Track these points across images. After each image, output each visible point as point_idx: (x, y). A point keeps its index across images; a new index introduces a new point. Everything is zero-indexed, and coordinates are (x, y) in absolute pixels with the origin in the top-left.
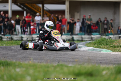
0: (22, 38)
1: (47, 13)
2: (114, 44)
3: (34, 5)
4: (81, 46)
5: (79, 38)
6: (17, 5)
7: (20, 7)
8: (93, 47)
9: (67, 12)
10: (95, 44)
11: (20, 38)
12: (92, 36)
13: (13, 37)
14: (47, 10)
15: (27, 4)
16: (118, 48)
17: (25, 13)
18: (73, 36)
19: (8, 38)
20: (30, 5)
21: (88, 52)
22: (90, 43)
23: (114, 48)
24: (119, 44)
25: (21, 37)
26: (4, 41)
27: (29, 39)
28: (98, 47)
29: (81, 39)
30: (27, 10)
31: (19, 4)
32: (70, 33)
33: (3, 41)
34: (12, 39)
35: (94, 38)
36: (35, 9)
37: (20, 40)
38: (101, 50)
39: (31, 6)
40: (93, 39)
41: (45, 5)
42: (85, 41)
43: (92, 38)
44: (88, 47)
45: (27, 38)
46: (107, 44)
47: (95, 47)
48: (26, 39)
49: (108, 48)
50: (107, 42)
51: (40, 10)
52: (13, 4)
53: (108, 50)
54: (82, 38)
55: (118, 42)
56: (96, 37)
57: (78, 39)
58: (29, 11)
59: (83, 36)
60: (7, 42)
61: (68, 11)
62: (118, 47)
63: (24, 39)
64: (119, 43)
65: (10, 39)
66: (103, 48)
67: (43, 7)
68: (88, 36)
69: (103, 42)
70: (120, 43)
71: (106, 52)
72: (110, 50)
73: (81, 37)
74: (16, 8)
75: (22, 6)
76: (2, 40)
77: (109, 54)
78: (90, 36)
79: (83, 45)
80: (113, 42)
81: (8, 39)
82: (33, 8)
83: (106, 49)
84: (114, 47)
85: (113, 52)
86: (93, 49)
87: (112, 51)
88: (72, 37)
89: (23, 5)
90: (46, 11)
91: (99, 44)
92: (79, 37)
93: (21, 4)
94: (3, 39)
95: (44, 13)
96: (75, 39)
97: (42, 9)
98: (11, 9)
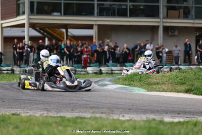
1: (71, 39)
2: (149, 80)
3: (57, 29)
4: (107, 83)
6: (36, 30)
7: (39, 32)
8: (123, 84)
9: (96, 38)
10: (125, 80)
14: (72, 35)
15: (47, 29)
16: (154, 86)
17: (46, 39)
18: (101, 68)
19: (21, 70)
21: (116, 92)
22: (119, 78)
23: (149, 86)
24: (155, 81)
26: (16, 74)
28: (129, 85)
29: (110, 72)
30: (48, 36)
31: (38, 29)
33: (14, 75)
34: (26, 71)
36: (58, 34)
38: (132, 89)
41: (69, 30)
42: (115, 74)
44: (116, 84)
46: (140, 81)
47: (125, 85)
49: (141, 86)
50: (141, 77)
51: (62, 36)
52: (30, 29)
53: (141, 89)
54: (112, 70)
55: (155, 78)
57: (107, 71)
58: (50, 37)
59: (113, 68)
61: (97, 37)
62: (154, 84)
65: (23, 71)
67: (67, 32)
68: (119, 68)
69: (135, 78)
71: (139, 91)
72: (145, 88)
73: (110, 69)
74: (35, 33)
75: (42, 31)
76: (14, 73)
77: (142, 94)
78: (121, 68)
79: (110, 81)
80: (149, 77)
81: (21, 72)
82: (55, 33)
83: (139, 87)
84: (149, 84)
85: (148, 91)
86: (122, 87)
87: (146, 91)
88: (99, 70)
90: (71, 37)
91: (130, 80)
93: (40, 29)
96: (103, 72)
97: (65, 34)
98: (28, 35)
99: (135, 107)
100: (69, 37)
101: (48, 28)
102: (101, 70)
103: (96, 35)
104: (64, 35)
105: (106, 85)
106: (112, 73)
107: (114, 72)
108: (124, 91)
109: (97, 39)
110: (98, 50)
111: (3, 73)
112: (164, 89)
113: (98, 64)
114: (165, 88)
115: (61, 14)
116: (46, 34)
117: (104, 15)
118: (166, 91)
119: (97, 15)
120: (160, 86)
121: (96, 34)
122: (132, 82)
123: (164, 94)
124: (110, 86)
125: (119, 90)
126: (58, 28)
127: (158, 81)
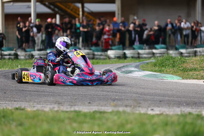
1: (89, 16)
2: (185, 65)
3: (70, 4)
4: (133, 69)
5: (134, 54)
6: (45, 5)
7: (49, 7)
8: (152, 71)
9: (118, 14)
10: (155, 65)
12: (154, 51)
13: (34, 54)
14: (89, 11)
15: (59, 4)
16: (191, 73)
17: (58, 16)
18: (125, 51)
19: (26, 55)
20: (63, 5)
21: (144, 80)
23: (185, 72)
24: (192, 66)
26: (20, 60)
28: (160, 71)
29: (136, 56)
30: (60, 12)
31: (47, 3)
33: (18, 61)
34: (32, 56)
36: (72, 10)
38: (164, 77)
39: (66, 7)
40: (156, 55)
41: (86, 5)
42: (142, 58)
43: (153, 54)
44: (144, 70)
46: (174, 66)
47: (155, 71)
49: (174, 73)
50: (174, 62)
51: (78, 12)
52: (38, 4)
53: (174, 77)
54: (139, 54)
55: (192, 62)
57: (132, 55)
58: (62, 14)
59: (140, 51)
60: (24, 61)
61: (120, 12)
62: (191, 70)
64: (193, 64)
65: (29, 56)
66: (167, 73)
67: (83, 7)
68: (147, 51)
69: (167, 62)
70: (195, 63)
72: (179, 75)
73: (137, 52)
74: (44, 9)
75: (52, 7)
77: (176, 82)
78: (150, 51)
79: (136, 67)
80: (184, 62)
81: (27, 57)
82: (69, 8)
83: (172, 74)
84: (185, 70)
85: (183, 79)
86: (151, 74)
87: (181, 78)
88: (123, 53)
89: (53, 5)
91: (161, 66)
93: (51, 4)
94: (19, 57)
96: (128, 55)
97: (81, 10)
98: (35, 11)
99: (167, 98)
100: (86, 14)
101: (60, 2)
102: (125, 54)
103: (118, 11)
104: (79, 11)
105: (131, 72)
106: (139, 57)
107: (141, 56)
108: (153, 79)
109: (120, 16)
110: (121, 30)
111: (4, 59)
112: (203, 76)
113: (121, 46)
116: (56, 10)
120: (197, 73)
121: (118, 9)
122: (163, 68)
123: (201, 82)
124: (136, 73)
125: (147, 78)
126: (72, 3)
127: (196, 66)
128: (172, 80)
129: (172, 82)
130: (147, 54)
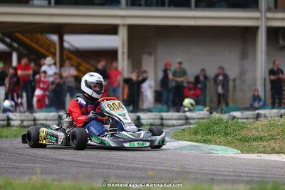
0: (9, 119)
1: (71, 55)
2: (244, 132)
3: (39, 35)
5: (154, 119)
7: (3, 41)
8: (191, 141)
9: (123, 53)
10: (196, 132)
11: (4, 120)
12: (188, 114)
14: (72, 48)
15: (19, 35)
16: (255, 144)
18: (139, 114)
20: (27, 37)
21: (180, 154)
22: (183, 130)
23: (245, 143)
24: (256, 133)
25: (6, 118)
27: (25, 123)
28: (205, 141)
29: (158, 122)
30: (21, 49)
32: (131, 108)
35: (193, 119)
36: (41, 46)
37: (3, 126)
38: (212, 149)
39: (31, 40)
40: (191, 121)
42: (168, 126)
43: (187, 119)
44: (178, 140)
45: (22, 121)
46: (226, 134)
47: (197, 142)
48: (19, 122)
49: (228, 144)
50: (226, 127)
51: (52, 50)
53: (228, 149)
54: (162, 119)
55: (255, 128)
56: (200, 117)
57: (152, 121)
58: (25, 52)
59: (165, 115)
61: (126, 50)
62: (255, 140)
63: (13, 123)
64: (258, 131)
66: (216, 143)
67: (61, 41)
69: (216, 128)
70: (260, 130)
71: (225, 153)
72: (236, 147)
73: (159, 117)
75: (8, 40)
77: (232, 158)
78: (181, 114)
80: (242, 128)
82: (36, 43)
83: (223, 145)
84: (245, 140)
85: (242, 152)
86: (191, 146)
87: (239, 152)
88: (135, 118)
89: (10, 38)
90: (69, 51)
91: (206, 133)
92: (154, 117)
93: (5, 35)
95: (65, 57)
96: (143, 122)
100: (65, 53)
101: (22, 33)
103: (123, 48)
104: (55, 48)
106: (162, 125)
107: (165, 122)
109: (126, 56)
112: (274, 149)
114: (276, 146)
115: (50, 3)
116: (15, 45)
117: (140, 5)
118: (278, 153)
119: (127, 5)
120: (265, 144)
121: (123, 44)
122: (209, 137)
123: (274, 157)
125: (184, 152)
126: (42, 33)
127: (262, 134)
128: (225, 154)
129: (226, 157)
130: (176, 119)
